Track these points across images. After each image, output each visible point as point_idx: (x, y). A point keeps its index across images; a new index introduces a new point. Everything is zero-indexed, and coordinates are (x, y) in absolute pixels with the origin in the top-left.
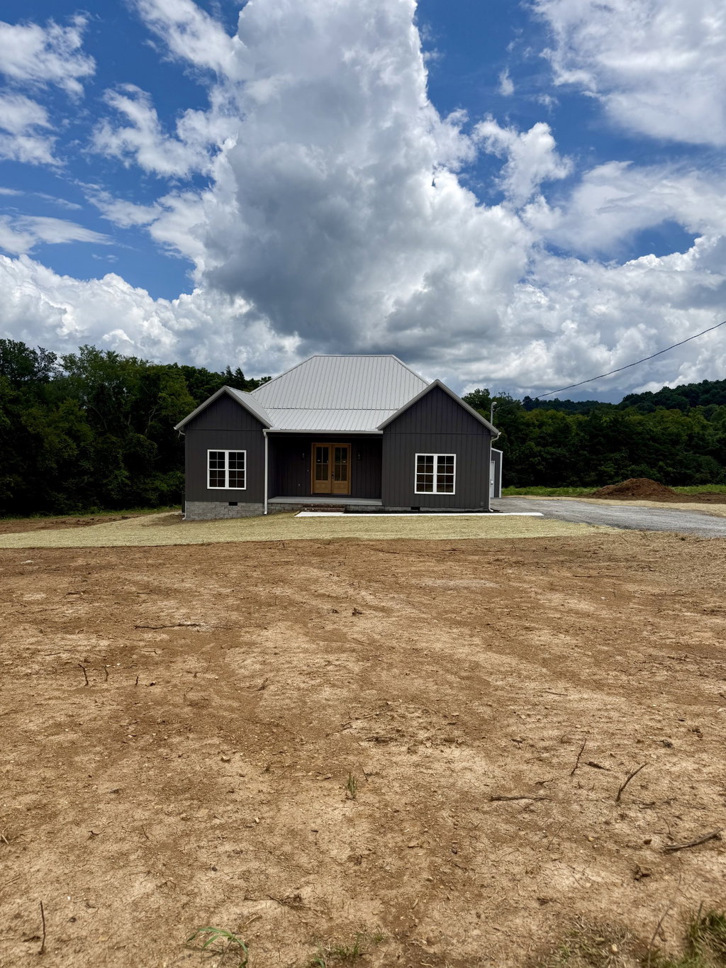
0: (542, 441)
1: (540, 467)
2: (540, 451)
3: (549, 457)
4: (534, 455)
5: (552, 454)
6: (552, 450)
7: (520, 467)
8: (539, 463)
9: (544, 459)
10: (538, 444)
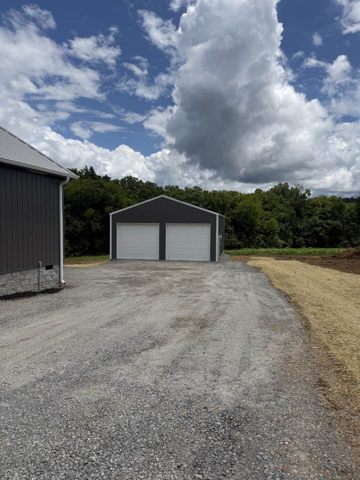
0: (324, 216)
1: (321, 234)
2: (321, 223)
3: (328, 226)
4: (317, 226)
5: (330, 225)
6: (330, 221)
7: (307, 233)
8: (320, 231)
9: (324, 228)
10: (321, 218)
